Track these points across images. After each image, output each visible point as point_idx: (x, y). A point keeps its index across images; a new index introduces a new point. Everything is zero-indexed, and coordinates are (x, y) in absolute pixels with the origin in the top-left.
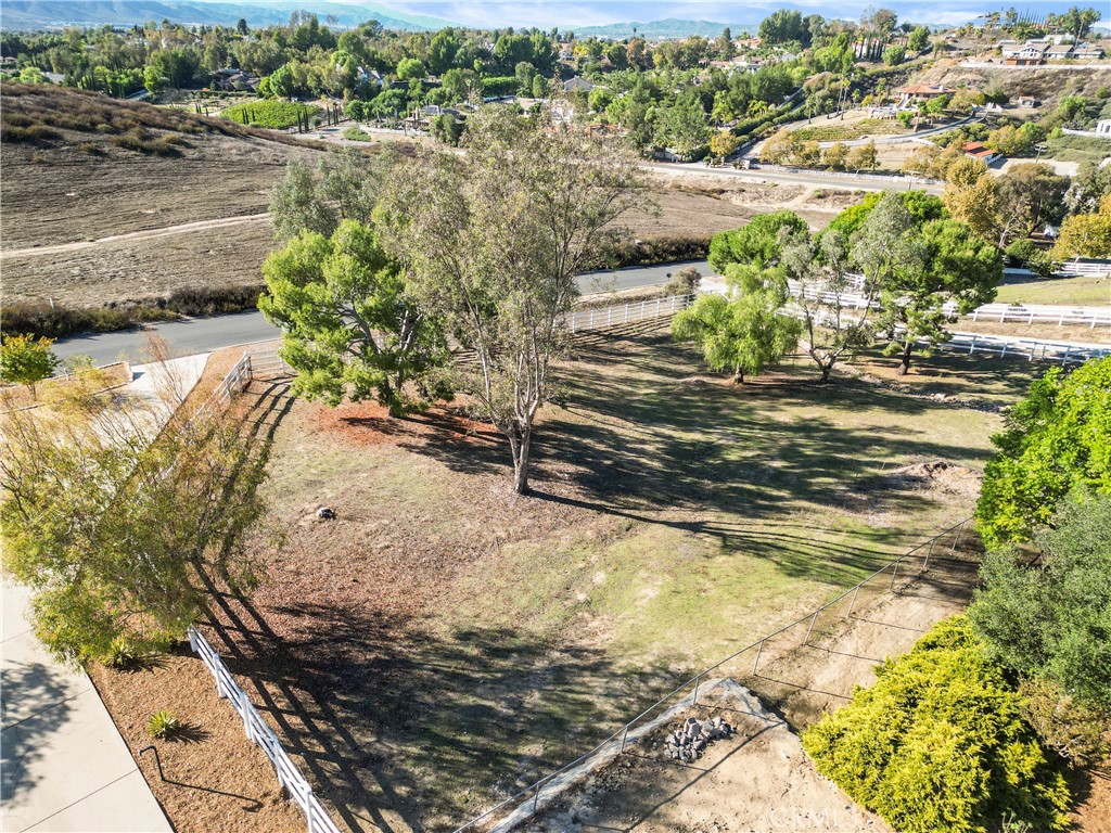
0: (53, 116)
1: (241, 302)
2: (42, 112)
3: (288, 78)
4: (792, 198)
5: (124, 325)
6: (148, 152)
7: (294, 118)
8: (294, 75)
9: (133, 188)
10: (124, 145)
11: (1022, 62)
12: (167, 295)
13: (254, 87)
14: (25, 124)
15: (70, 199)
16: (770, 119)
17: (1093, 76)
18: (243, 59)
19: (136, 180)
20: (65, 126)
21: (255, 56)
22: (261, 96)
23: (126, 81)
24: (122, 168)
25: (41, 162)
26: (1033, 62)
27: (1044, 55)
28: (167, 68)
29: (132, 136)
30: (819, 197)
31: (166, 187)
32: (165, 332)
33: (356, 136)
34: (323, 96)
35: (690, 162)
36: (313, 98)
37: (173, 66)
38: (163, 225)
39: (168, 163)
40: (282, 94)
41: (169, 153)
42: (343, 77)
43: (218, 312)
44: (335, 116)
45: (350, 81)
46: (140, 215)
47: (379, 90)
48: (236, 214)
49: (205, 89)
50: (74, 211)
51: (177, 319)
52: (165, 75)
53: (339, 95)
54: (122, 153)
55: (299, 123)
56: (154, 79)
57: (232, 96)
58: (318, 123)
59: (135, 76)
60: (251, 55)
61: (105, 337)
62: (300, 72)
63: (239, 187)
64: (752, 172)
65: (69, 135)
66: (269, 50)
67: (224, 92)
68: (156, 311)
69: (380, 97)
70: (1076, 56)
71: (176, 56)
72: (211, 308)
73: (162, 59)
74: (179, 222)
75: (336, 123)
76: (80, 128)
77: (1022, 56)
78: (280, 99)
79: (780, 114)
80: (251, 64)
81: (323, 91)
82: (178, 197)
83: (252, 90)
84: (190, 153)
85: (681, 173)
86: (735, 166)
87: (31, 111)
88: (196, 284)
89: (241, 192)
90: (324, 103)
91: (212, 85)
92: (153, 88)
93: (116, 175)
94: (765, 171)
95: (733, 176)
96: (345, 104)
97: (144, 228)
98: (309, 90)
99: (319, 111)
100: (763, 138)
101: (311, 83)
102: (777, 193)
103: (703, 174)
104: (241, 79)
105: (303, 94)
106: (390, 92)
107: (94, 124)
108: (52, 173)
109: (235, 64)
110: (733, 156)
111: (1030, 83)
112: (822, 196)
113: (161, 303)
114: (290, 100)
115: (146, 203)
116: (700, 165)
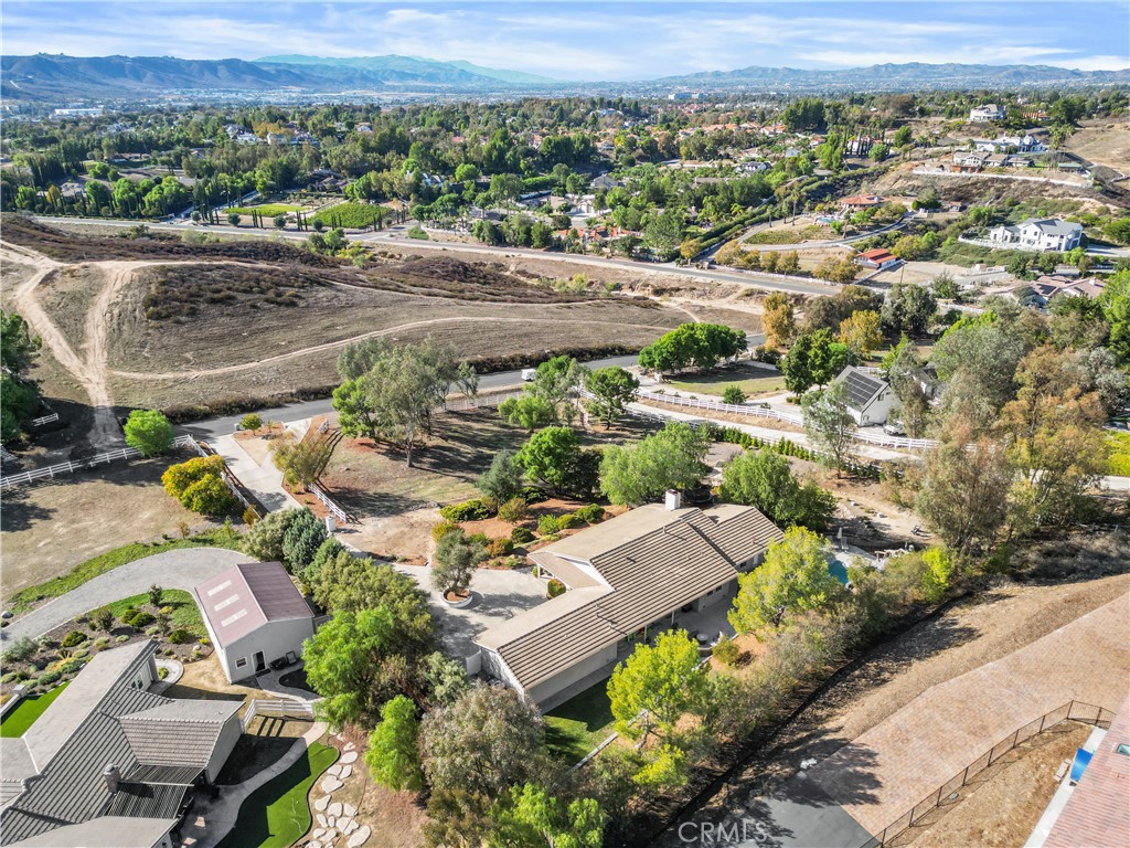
0: (231, 285)
1: (324, 393)
2: (225, 282)
3: (369, 185)
4: (728, 295)
5: (278, 405)
6: (280, 304)
7: (371, 219)
8: (373, 182)
9: (274, 328)
10: (267, 301)
11: (964, 169)
12: (294, 391)
13: (342, 188)
14: (219, 291)
15: (244, 337)
16: (742, 222)
17: (1013, 186)
18: (334, 163)
19: (275, 323)
20: (237, 290)
21: (344, 161)
22: (347, 198)
23: (242, 184)
24: (267, 315)
25: (228, 315)
26: (973, 169)
27: (984, 163)
28: (274, 173)
29: (271, 294)
30: (747, 295)
31: (289, 327)
32: (294, 408)
33: (418, 235)
34: (395, 199)
35: (665, 262)
36: (386, 199)
37: (279, 172)
38: (290, 351)
39: (290, 311)
40: (362, 197)
41: (292, 304)
42: (411, 184)
43: (316, 398)
44: (403, 216)
45: (416, 188)
46: (279, 346)
47: (439, 192)
48: (325, 343)
49: (303, 191)
50: (247, 344)
51: (298, 402)
52: (272, 179)
53: (407, 198)
54: (267, 306)
55: (375, 223)
56: (264, 183)
57: (324, 196)
58: (389, 223)
59: (249, 180)
60: (341, 159)
61: (271, 410)
62: (377, 180)
63: (326, 324)
64: (709, 272)
65: (241, 297)
66: (355, 155)
67: (318, 193)
68: (290, 398)
69: (438, 201)
70: (1011, 164)
71: (281, 164)
72: (312, 397)
73: (271, 166)
74: (297, 350)
75: (404, 221)
76: (245, 291)
77: (967, 163)
78: (361, 201)
79: (754, 216)
80: (340, 166)
81: (395, 195)
82: (296, 333)
83: (340, 191)
84: (302, 304)
85: (653, 272)
86: (697, 266)
87: (220, 282)
88: (307, 385)
89: (327, 328)
90: (395, 205)
91: (309, 187)
92: (262, 190)
93: (265, 320)
94: (719, 271)
95: (690, 276)
96: (411, 206)
97: (281, 354)
98: (385, 194)
99: (390, 212)
100: (731, 239)
101: (385, 188)
102: (718, 291)
103: (670, 273)
104: (332, 182)
105: (378, 196)
106: (446, 197)
107: (251, 288)
108: (234, 320)
109: (328, 166)
110: (700, 256)
111: (964, 189)
112: (749, 294)
113: (292, 395)
114: (369, 202)
115: (280, 338)
116: (672, 265)
